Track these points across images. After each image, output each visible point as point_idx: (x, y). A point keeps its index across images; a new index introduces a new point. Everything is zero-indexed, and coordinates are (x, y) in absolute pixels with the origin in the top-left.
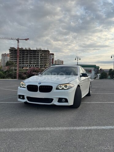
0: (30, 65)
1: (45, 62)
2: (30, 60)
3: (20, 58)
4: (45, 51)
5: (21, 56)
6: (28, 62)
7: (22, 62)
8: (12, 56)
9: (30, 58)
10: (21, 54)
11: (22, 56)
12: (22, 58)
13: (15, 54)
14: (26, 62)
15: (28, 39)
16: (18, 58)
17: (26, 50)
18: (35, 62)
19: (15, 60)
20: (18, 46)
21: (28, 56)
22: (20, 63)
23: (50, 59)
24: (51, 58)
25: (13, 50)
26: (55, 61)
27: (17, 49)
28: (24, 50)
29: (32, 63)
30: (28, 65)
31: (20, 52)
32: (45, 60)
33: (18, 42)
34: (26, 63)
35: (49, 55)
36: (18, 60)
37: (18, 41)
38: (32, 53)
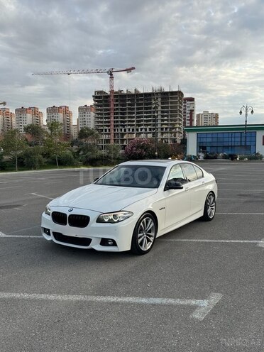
0: (137, 130)
1: (171, 120)
2: (138, 117)
3: (117, 113)
4: (172, 93)
5: (117, 109)
6: (134, 121)
7: (122, 122)
8: (99, 110)
9: (138, 113)
10: (117, 105)
11: (121, 109)
12: (121, 113)
13: (105, 106)
14: (129, 121)
15: (133, 68)
16: (112, 115)
17: (130, 95)
18: (150, 121)
19: (105, 118)
20: (112, 86)
21: (133, 109)
22: (117, 126)
23: (185, 112)
24: (187, 109)
25: (101, 98)
26: (198, 116)
27: (109, 93)
28: (125, 96)
29: (142, 125)
30: (133, 130)
31: (117, 101)
32: (171, 116)
33: (112, 77)
34: (129, 125)
35: (181, 103)
36: (112, 119)
37: (111, 75)
38: (142, 100)
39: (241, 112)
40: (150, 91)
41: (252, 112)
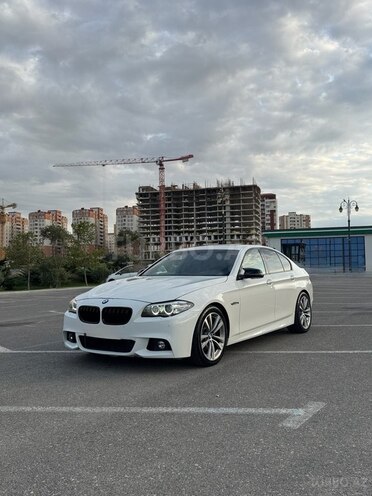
0: (198, 238)
1: (245, 225)
2: (198, 221)
3: (170, 216)
4: (245, 188)
5: (170, 210)
6: (192, 226)
7: (176, 227)
8: (144, 212)
9: (198, 215)
10: (170, 205)
11: (175, 211)
12: (176, 216)
13: (153, 206)
14: (186, 226)
15: (191, 156)
16: (163, 218)
17: (186, 191)
18: (215, 225)
19: (153, 223)
20: (162, 180)
21: (192, 210)
22: (170, 233)
23: (263, 214)
24: (267, 209)
25: (147, 196)
26: (282, 218)
27: (158, 189)
28: (179, 192)
29: (204, 231)
30: (192, 238)
31: (169, 199)
32: (244, 219)
33: (162, 169)
34: (186, 232)
35: (257, 201)
36: (163, 224)
37: (161, 165)
38: (203, 197)
39: (341, 209)
40: (214, 186)
41: (357, 208)
